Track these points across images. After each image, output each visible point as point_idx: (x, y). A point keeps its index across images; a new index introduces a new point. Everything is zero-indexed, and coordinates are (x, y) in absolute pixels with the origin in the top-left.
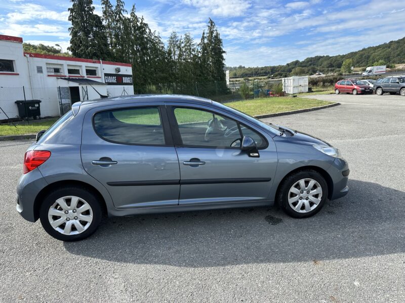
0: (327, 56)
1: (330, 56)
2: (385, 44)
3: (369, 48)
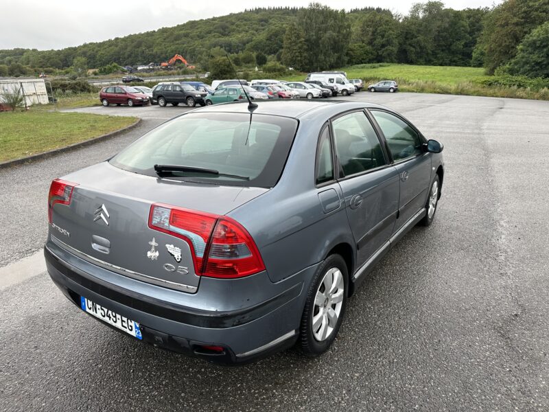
2: (110, 41)
3: (91, 44)
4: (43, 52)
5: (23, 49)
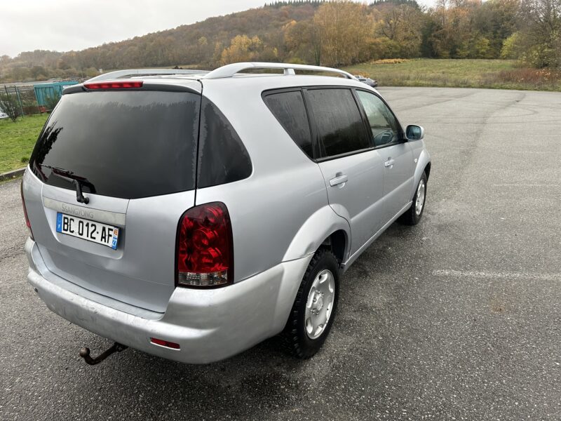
0: (55, 52)
2: (129, 40)
3: (111, 44)
4: (63, 54)
5: (43, 51)
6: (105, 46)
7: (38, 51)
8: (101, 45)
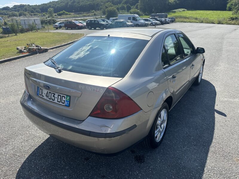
0: (28, 5)
1: (31, 5)
4: (32, 6)
5: (24, 5)
6: (50, 3)
7: (22, 5)
8: (49, 2)
